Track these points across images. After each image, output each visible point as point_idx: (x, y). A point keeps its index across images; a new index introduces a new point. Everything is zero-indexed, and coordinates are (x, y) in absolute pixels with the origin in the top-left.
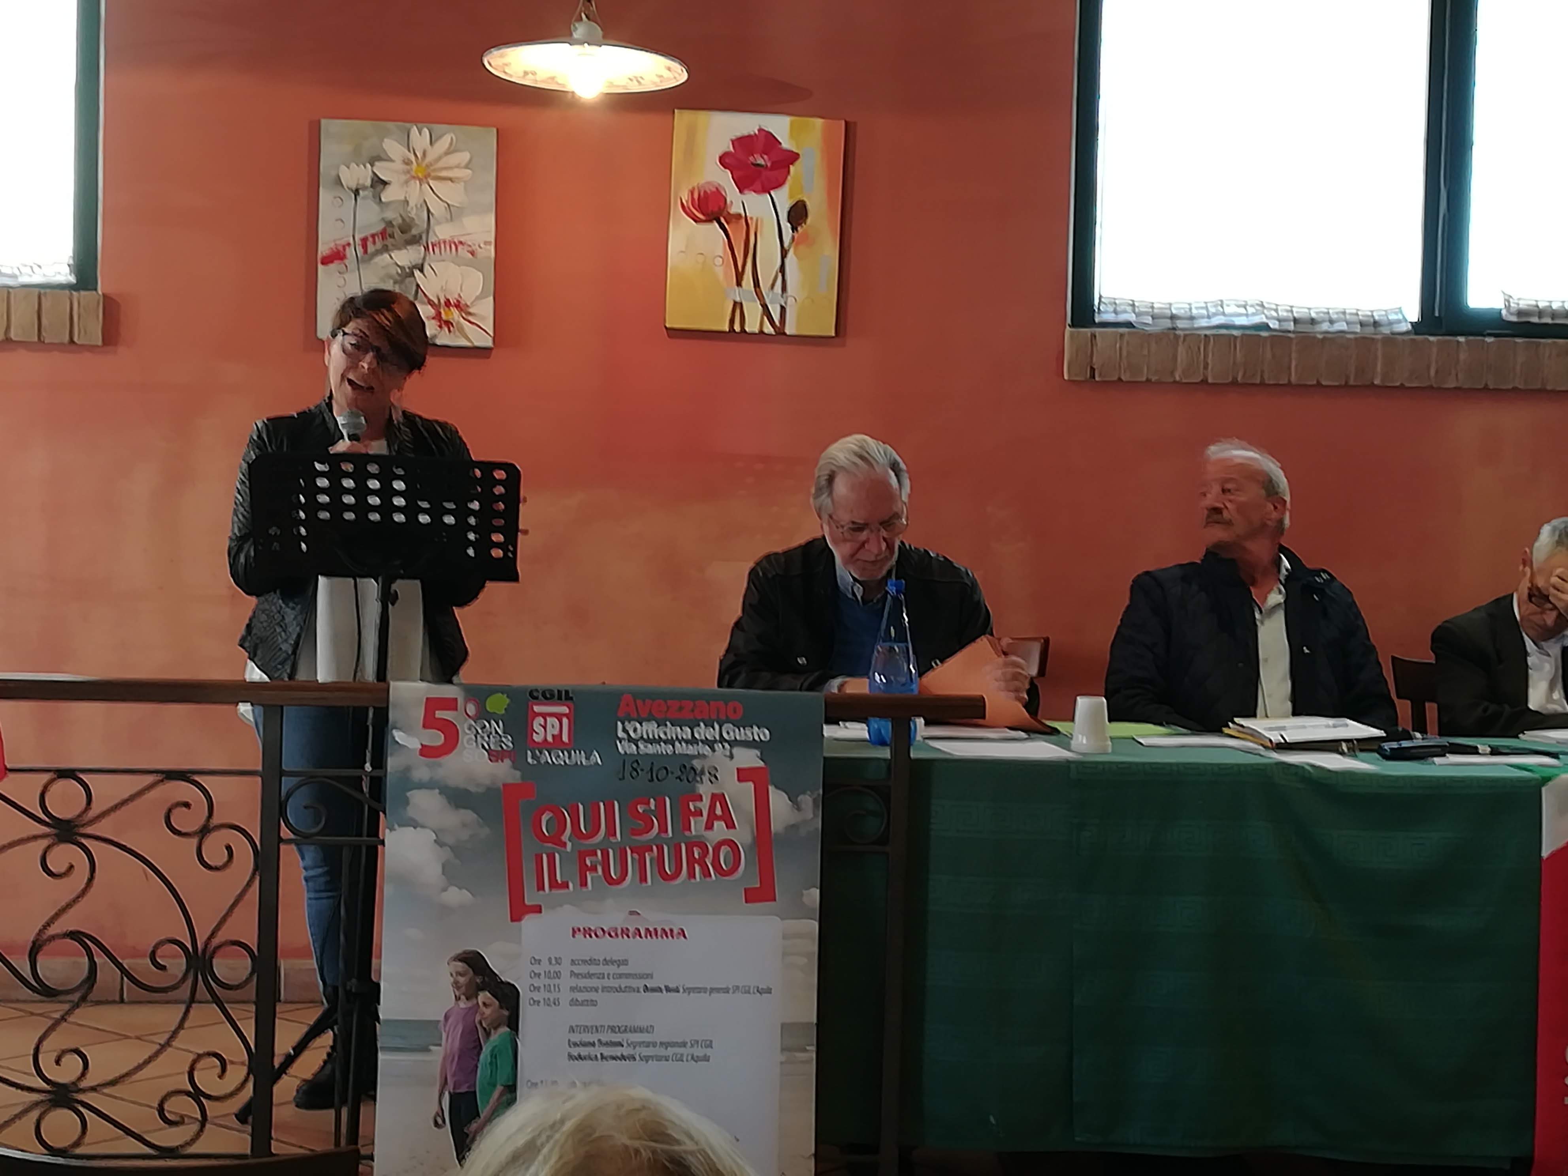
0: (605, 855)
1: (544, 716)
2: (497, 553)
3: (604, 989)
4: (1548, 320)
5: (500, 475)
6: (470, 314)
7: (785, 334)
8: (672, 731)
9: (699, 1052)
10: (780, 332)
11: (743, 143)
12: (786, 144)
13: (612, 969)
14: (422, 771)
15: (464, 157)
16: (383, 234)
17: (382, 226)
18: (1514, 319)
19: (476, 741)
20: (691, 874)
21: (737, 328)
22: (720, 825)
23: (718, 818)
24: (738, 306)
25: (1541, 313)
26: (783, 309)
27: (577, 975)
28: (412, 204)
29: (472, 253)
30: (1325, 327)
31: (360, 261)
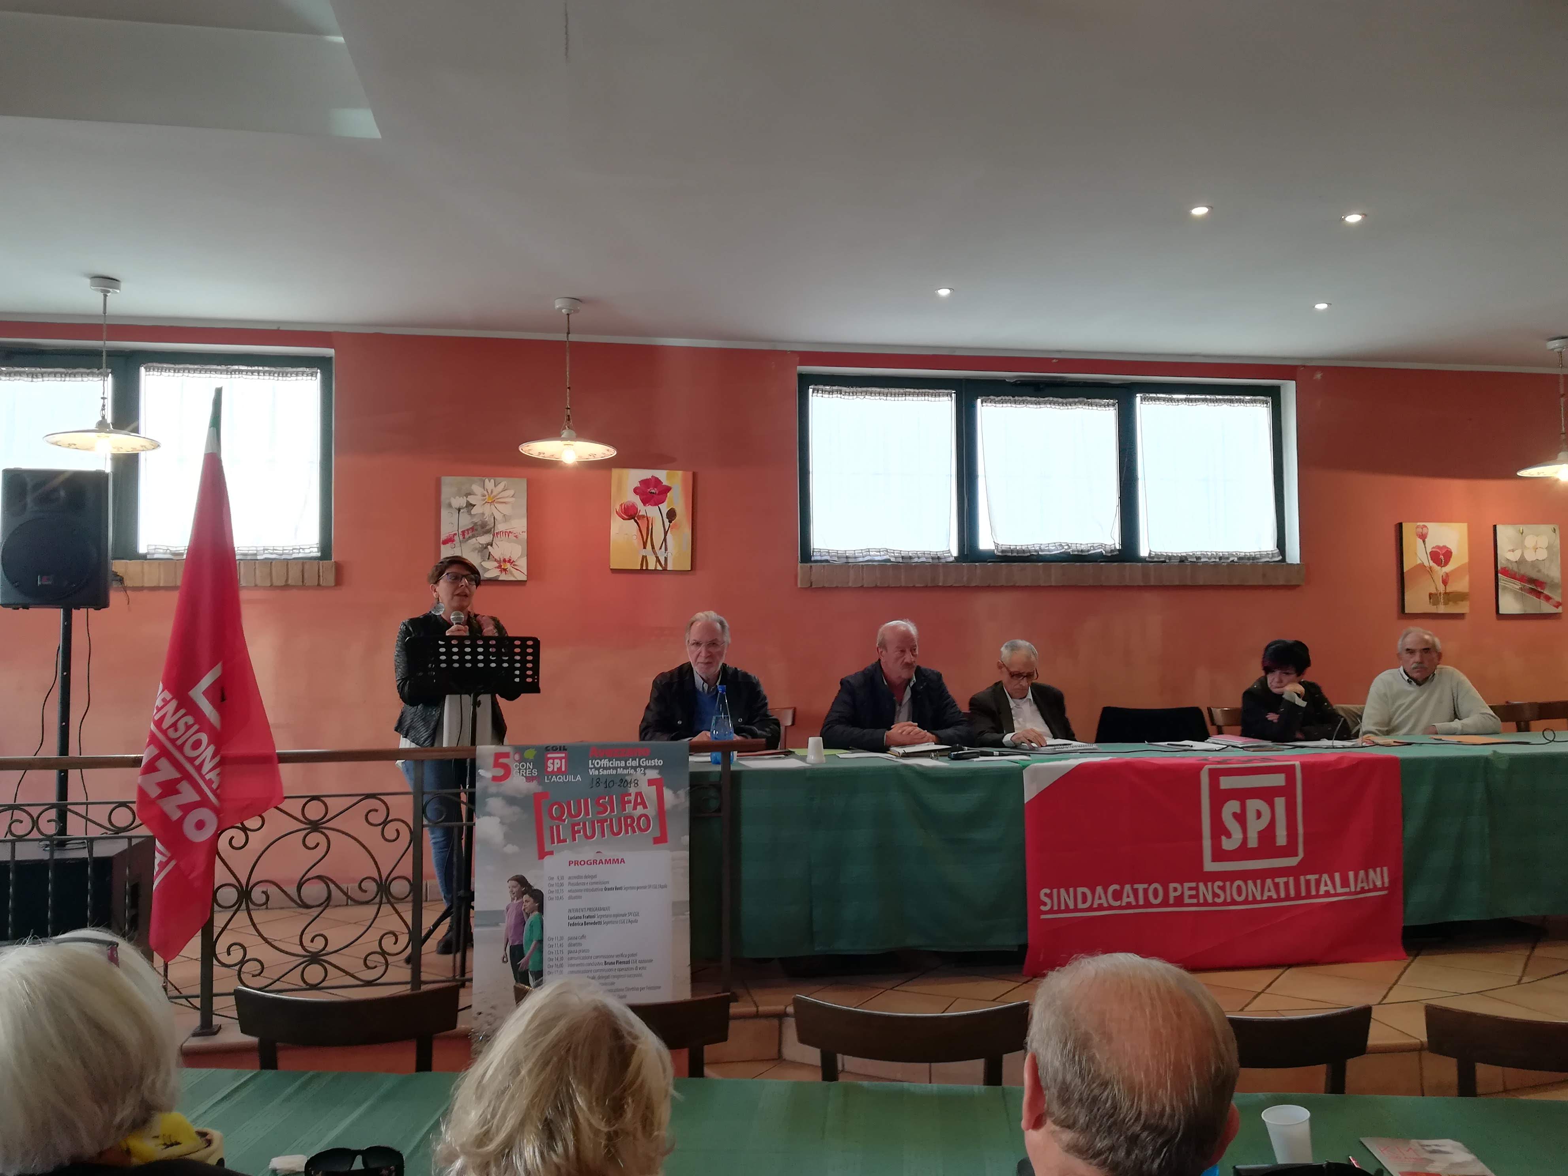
0: (584, 825)
1: (554, 759)
2: (529, 680)
3: (587, 890)
5: (530, 643)
6: (514, 565)
7: (667, 570)
8: (616, 763)
9: (632, 918)
13: (589, 880)
14: (493, 788)
15: (511, 492)
17: (473, 525)
18: (1000, 554)
19: (520, 773)
20: (627, 832)
22: (640, 808)
23: (640, 804)
24: (644, 558)
25: (1012, 551)
26: (666, 559)
27: (573, 884)
28: (486, 515)
29: (516, 537)
30: (916, 560)
31: (461, 542)
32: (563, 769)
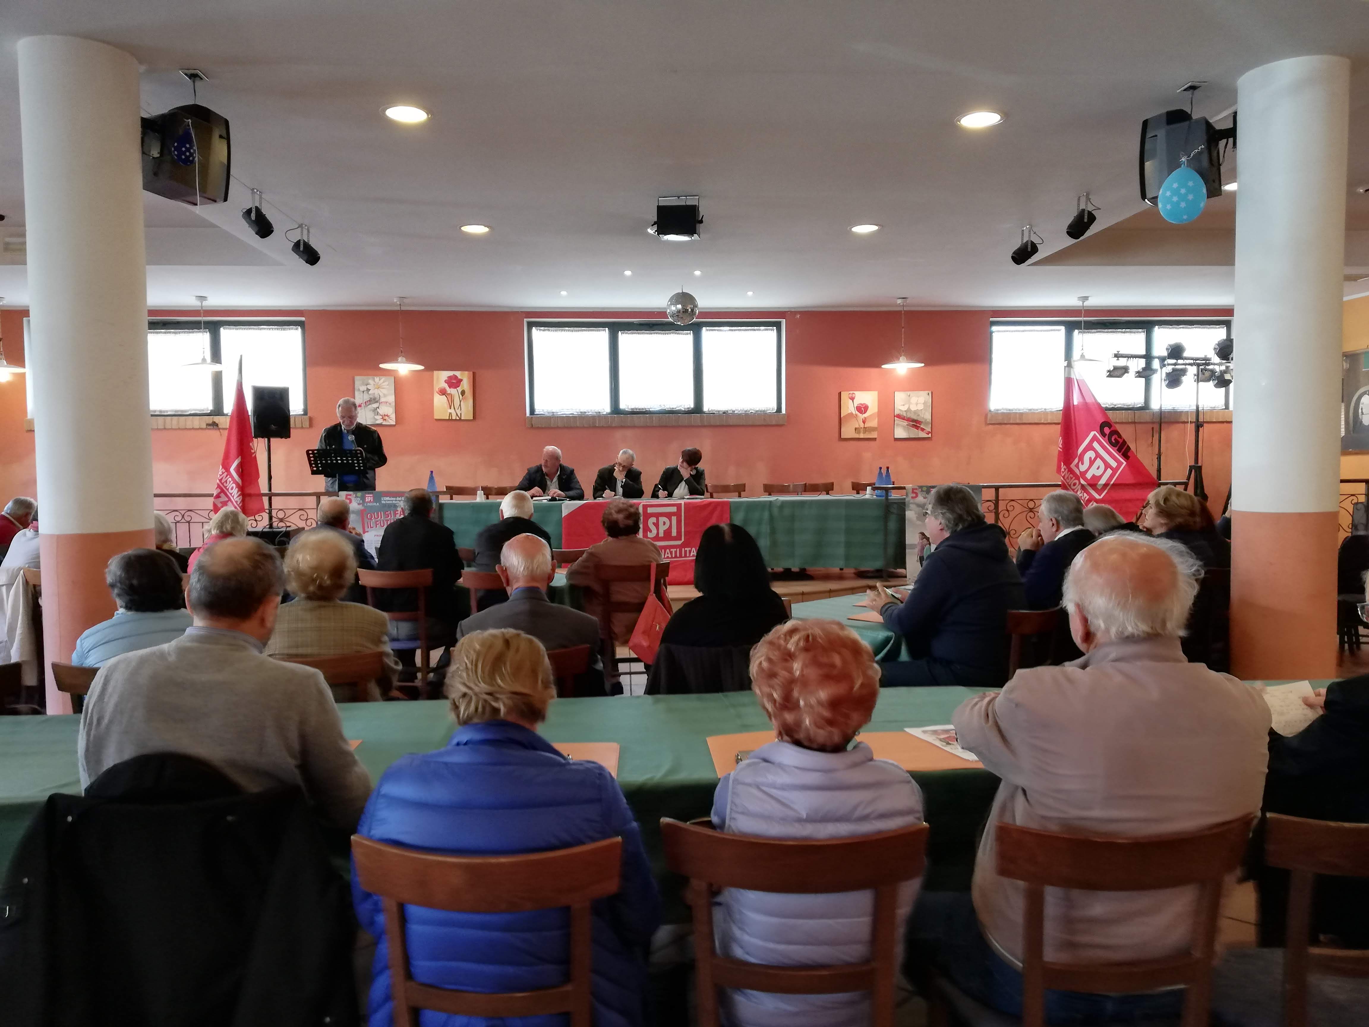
1: (368, 497)
4: (638, 410)
6: (390, 417)
8: (392, 499)
10: (460, 419)
11: (450, 378)
12: (459, 377)
15: (386, 383)
16: (370, 401)
17: (370, 399)
18: (630, 410)
21: (450, 418)
24: (450, 414)
25: (636, 409)
26: (461, 414)
28: (376, 394)
29: (390, 404)
30: (588, 414)
31: (364, 407)
32: (372, 500)
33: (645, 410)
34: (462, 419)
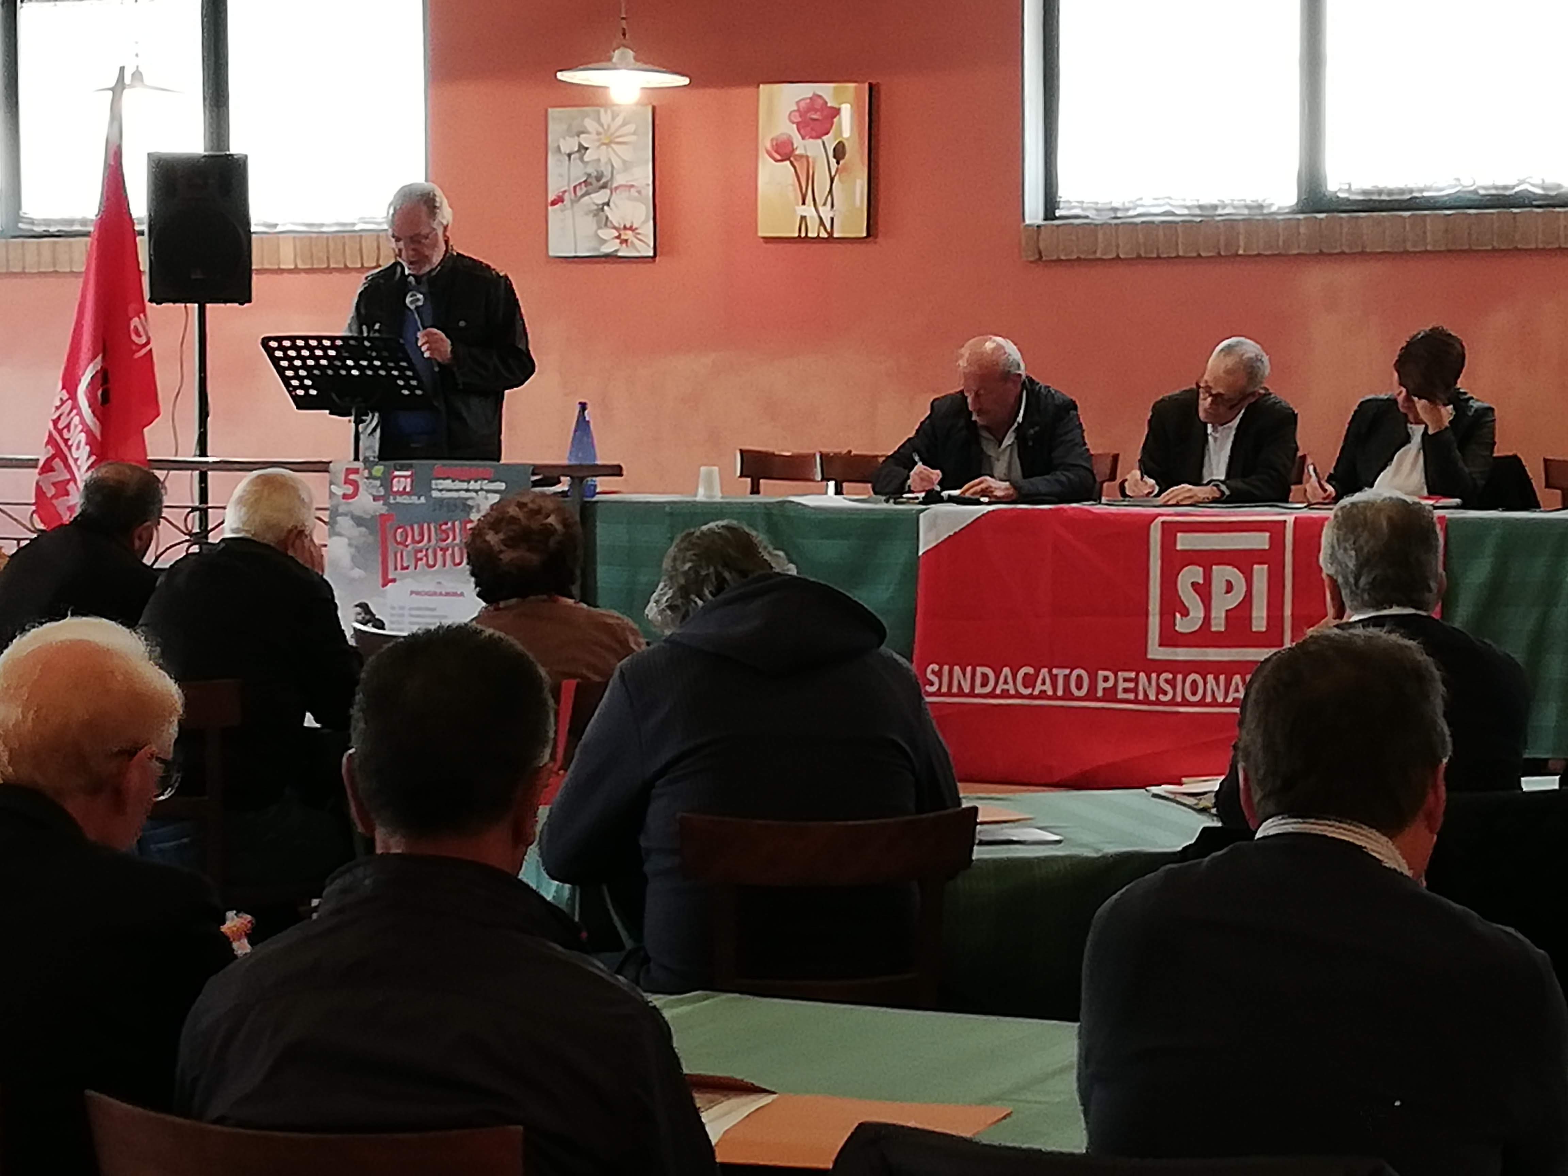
0: (427, 552)
1: (400, 477)
4: (1384, 197)
6: (639, 234)
7: (834, 237)
8: (458, 485)
10: (831, 236)
11: (805, 104)
12: (831, 103)
13: (428, 612)
14: (343, 507)
16: (586, 183)
17: (586, 177)
19: (367, 491)
21: (803, 234)
24: (803, 219)
25: (1380, 192)
26: (832, 219)
27: (412, 616)
28: (602, 161)
29: (639, 192)
31: (573, 202)
32: (408, 489)
33: (1408, 197)
34: (835, 235)
